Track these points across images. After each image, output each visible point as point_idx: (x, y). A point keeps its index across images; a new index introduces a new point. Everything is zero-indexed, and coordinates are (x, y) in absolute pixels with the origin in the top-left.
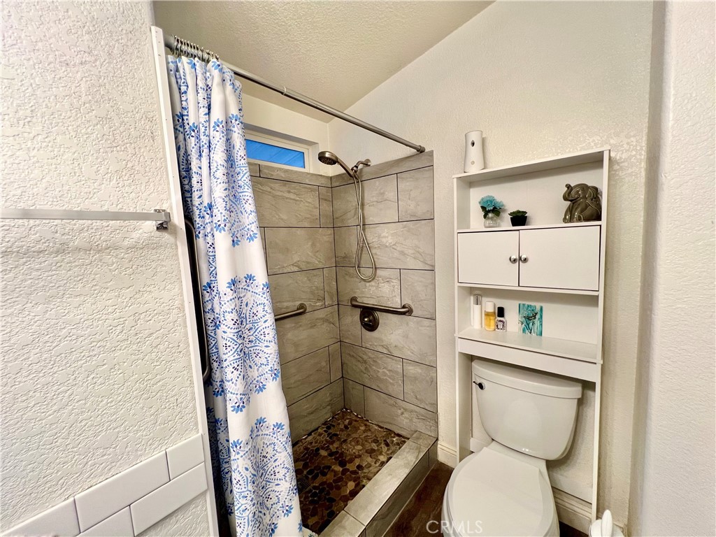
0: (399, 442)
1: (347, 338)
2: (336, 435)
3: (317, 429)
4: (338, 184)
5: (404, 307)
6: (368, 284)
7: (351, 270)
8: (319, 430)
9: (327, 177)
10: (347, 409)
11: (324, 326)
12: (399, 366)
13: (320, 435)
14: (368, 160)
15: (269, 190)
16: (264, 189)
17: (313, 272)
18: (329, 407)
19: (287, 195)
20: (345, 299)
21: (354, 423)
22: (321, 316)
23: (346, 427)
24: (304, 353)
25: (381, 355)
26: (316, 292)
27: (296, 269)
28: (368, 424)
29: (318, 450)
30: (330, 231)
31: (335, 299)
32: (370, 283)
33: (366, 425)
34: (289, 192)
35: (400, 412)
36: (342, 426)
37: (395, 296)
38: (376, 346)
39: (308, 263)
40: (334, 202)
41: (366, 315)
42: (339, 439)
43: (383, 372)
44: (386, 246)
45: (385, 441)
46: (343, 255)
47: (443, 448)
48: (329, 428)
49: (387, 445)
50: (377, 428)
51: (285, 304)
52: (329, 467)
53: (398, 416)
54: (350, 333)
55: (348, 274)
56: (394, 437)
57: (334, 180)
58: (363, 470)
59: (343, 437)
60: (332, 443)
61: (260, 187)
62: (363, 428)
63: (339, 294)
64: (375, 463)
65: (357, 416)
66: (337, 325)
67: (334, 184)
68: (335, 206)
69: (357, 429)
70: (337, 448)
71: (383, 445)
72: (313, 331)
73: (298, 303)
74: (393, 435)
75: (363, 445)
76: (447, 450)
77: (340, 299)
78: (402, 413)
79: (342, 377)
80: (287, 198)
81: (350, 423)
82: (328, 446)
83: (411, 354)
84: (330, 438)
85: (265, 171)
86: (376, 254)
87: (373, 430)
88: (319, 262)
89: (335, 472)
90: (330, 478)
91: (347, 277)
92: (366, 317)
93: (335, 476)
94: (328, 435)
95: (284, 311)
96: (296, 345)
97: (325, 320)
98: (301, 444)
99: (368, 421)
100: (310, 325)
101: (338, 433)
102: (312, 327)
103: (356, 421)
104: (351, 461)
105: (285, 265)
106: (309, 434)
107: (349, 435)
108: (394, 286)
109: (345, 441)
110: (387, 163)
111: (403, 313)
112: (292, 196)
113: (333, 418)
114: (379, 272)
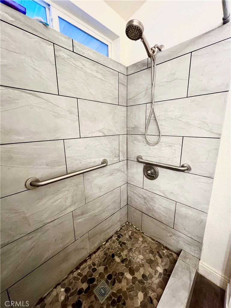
0: (168, 254)
1: (132, 181)
2: (124, 243)
3: (111, 237)
4: (132, 72)
5: (183, 166)
6: (152, 147)
7: (139, 137)
8: (113, 238)
9: (124, 66)
10: (129, 223)
11: (118, 174)
12: (172, 206)
13: (114, 242)
14: (162, 46)
15: (81, 65)
16: (77, 64)
17: (112, 137)
18: (119, 223)
19: (95, 74)
20: (133, 157)
21: (135, 234)
22: (117, 168)
23: (130, 237)
24: (105, 192)
25: (158, 196)
26: (114, 151)
27: (101, 134)
28: (144, 236)
29: (113, 256)
30: (125, 109)
31: (126, 156)
32: (154, 147)
33: (143, 237)
34: (97, 72)
35: (169, 234)
36: (127, 236)
37: (175, 157)
38: (154, 190)
39: (110, 130)
40: (129, 87)
41: (149, 169)
42: (127, 248)
43: (159, 207)
44: (172, 119)
45: (158, 252)
46: (133, 126)
47: (204, 266)
48: (119, 237)
49: (161, 257)
50: (150, 240)
51: (93, 160)
52: (122, 274)
53: (167, 236)
54: (134, 179)
55: (136, 139)
56: (164, 250)
57: (129, 69)
58: (147, 280)
59: (129, 247)
60: (123, 250)
61: (74, 62)
62: (141, 239)
63: (128, 153)
64: (155, 274)
65: (136, 228)
66: (126, 173)
67: (130, 73)
68: (129, 90)
69: (137, 239)
70: (126, 255)
71: (157, 257)
72: (111, 178)
73: (101, 160)
74: (162, 247)
75: (143, 255)
76: (207, 268)
77: (129, 156)
78: (171, 236)
79: (127, 204)
80: (96, 77)
81: (132, 234)
82: (120, 253)
83: (185, 200)
84: (121, 245)
85: (78, 47)
86: (161, 125)
87: (148, 242)
88: (117, 130)
89: (127, 279)
90: (124, 285)
91: (135, 142)
92: (148, 170)
93: (127, 285)
94: (120, 242)
95: (92, 165)
96: (100, 188)
97: (119, 170)
98: (101, 249)
99: (143, 233)
100: (109, 174)
101: (125, 242)
102: (111, 175)
103: (136, 233)
104: (138, 270)
105: (93, 131)
106: (107, 241)
107: (133, 245)
108: (175, 150)
109: (131, 249)
110: (182, 44)
111: (183, 171)
112: (99, 76)
113: (121, 229)
114: (162, 139)
